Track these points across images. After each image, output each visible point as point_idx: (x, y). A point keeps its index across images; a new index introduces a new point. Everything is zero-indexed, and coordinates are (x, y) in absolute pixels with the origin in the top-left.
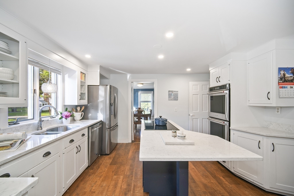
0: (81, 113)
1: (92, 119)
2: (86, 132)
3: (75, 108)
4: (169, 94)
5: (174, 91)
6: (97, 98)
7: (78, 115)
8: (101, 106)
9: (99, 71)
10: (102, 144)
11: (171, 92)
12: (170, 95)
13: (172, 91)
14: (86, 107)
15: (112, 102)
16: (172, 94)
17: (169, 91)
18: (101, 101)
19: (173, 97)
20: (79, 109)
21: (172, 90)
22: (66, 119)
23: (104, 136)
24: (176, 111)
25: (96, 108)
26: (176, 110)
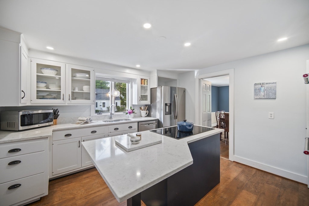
0: (146, 111)
4: (255, 90)
5: (267, 84)
6: (156, 99)
7: (143, 113)
8: (158, 106)
9: (156, 74)
11: (260, 86)
12: (257, 91)
13: (262, 84)
16: (263, 88)
17: (256, 84)
19: (263, 94)
20: (143, 108)
21: (261, 82)
24: (273, 118)
25: (155, 108)
26: (273, 116)
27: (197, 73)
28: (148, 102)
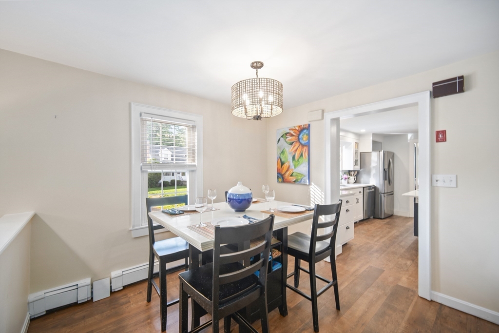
0: (354, 177)
1: (364, 183)
2: (361, 190)
3: (349, 172)
6: (370, 164)
7: (352, 179)
8: (373, 172)
9: (371, 138)
10: (374, 208)
14: (358, 172)
15: (386, 167)
18: (374, 167)
20: (352, 173)
22: (345, 180)
23: (376, 199)
25: (369, 173)
27: (411, 137)
28: (358, 168)
